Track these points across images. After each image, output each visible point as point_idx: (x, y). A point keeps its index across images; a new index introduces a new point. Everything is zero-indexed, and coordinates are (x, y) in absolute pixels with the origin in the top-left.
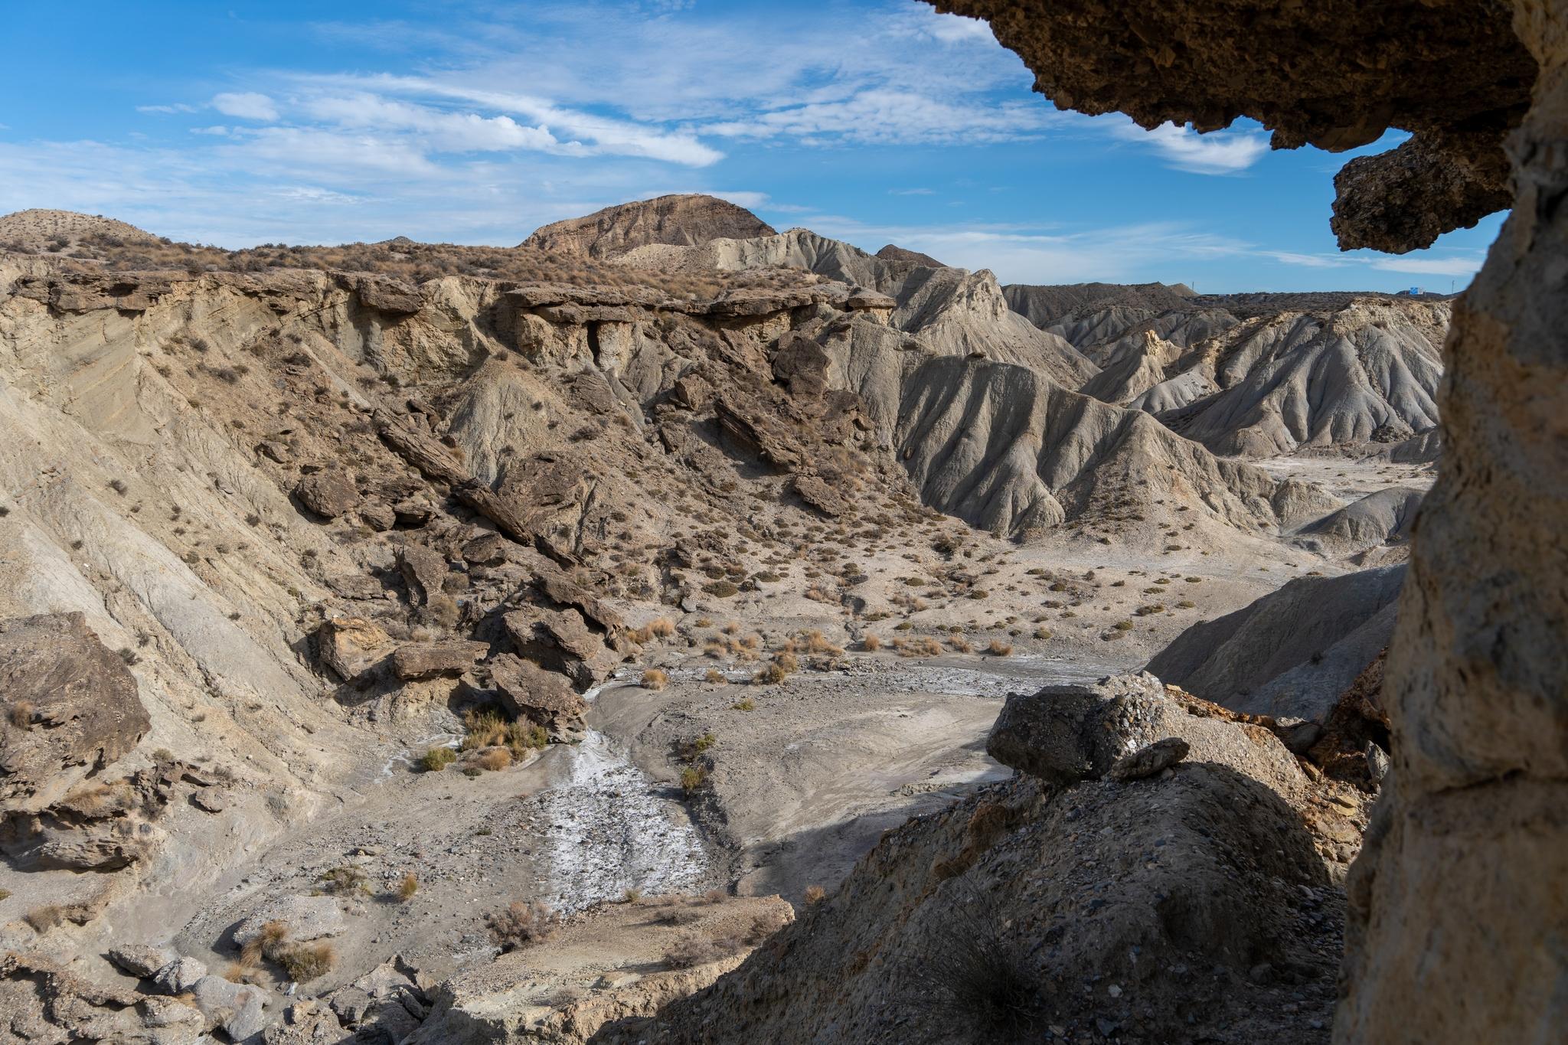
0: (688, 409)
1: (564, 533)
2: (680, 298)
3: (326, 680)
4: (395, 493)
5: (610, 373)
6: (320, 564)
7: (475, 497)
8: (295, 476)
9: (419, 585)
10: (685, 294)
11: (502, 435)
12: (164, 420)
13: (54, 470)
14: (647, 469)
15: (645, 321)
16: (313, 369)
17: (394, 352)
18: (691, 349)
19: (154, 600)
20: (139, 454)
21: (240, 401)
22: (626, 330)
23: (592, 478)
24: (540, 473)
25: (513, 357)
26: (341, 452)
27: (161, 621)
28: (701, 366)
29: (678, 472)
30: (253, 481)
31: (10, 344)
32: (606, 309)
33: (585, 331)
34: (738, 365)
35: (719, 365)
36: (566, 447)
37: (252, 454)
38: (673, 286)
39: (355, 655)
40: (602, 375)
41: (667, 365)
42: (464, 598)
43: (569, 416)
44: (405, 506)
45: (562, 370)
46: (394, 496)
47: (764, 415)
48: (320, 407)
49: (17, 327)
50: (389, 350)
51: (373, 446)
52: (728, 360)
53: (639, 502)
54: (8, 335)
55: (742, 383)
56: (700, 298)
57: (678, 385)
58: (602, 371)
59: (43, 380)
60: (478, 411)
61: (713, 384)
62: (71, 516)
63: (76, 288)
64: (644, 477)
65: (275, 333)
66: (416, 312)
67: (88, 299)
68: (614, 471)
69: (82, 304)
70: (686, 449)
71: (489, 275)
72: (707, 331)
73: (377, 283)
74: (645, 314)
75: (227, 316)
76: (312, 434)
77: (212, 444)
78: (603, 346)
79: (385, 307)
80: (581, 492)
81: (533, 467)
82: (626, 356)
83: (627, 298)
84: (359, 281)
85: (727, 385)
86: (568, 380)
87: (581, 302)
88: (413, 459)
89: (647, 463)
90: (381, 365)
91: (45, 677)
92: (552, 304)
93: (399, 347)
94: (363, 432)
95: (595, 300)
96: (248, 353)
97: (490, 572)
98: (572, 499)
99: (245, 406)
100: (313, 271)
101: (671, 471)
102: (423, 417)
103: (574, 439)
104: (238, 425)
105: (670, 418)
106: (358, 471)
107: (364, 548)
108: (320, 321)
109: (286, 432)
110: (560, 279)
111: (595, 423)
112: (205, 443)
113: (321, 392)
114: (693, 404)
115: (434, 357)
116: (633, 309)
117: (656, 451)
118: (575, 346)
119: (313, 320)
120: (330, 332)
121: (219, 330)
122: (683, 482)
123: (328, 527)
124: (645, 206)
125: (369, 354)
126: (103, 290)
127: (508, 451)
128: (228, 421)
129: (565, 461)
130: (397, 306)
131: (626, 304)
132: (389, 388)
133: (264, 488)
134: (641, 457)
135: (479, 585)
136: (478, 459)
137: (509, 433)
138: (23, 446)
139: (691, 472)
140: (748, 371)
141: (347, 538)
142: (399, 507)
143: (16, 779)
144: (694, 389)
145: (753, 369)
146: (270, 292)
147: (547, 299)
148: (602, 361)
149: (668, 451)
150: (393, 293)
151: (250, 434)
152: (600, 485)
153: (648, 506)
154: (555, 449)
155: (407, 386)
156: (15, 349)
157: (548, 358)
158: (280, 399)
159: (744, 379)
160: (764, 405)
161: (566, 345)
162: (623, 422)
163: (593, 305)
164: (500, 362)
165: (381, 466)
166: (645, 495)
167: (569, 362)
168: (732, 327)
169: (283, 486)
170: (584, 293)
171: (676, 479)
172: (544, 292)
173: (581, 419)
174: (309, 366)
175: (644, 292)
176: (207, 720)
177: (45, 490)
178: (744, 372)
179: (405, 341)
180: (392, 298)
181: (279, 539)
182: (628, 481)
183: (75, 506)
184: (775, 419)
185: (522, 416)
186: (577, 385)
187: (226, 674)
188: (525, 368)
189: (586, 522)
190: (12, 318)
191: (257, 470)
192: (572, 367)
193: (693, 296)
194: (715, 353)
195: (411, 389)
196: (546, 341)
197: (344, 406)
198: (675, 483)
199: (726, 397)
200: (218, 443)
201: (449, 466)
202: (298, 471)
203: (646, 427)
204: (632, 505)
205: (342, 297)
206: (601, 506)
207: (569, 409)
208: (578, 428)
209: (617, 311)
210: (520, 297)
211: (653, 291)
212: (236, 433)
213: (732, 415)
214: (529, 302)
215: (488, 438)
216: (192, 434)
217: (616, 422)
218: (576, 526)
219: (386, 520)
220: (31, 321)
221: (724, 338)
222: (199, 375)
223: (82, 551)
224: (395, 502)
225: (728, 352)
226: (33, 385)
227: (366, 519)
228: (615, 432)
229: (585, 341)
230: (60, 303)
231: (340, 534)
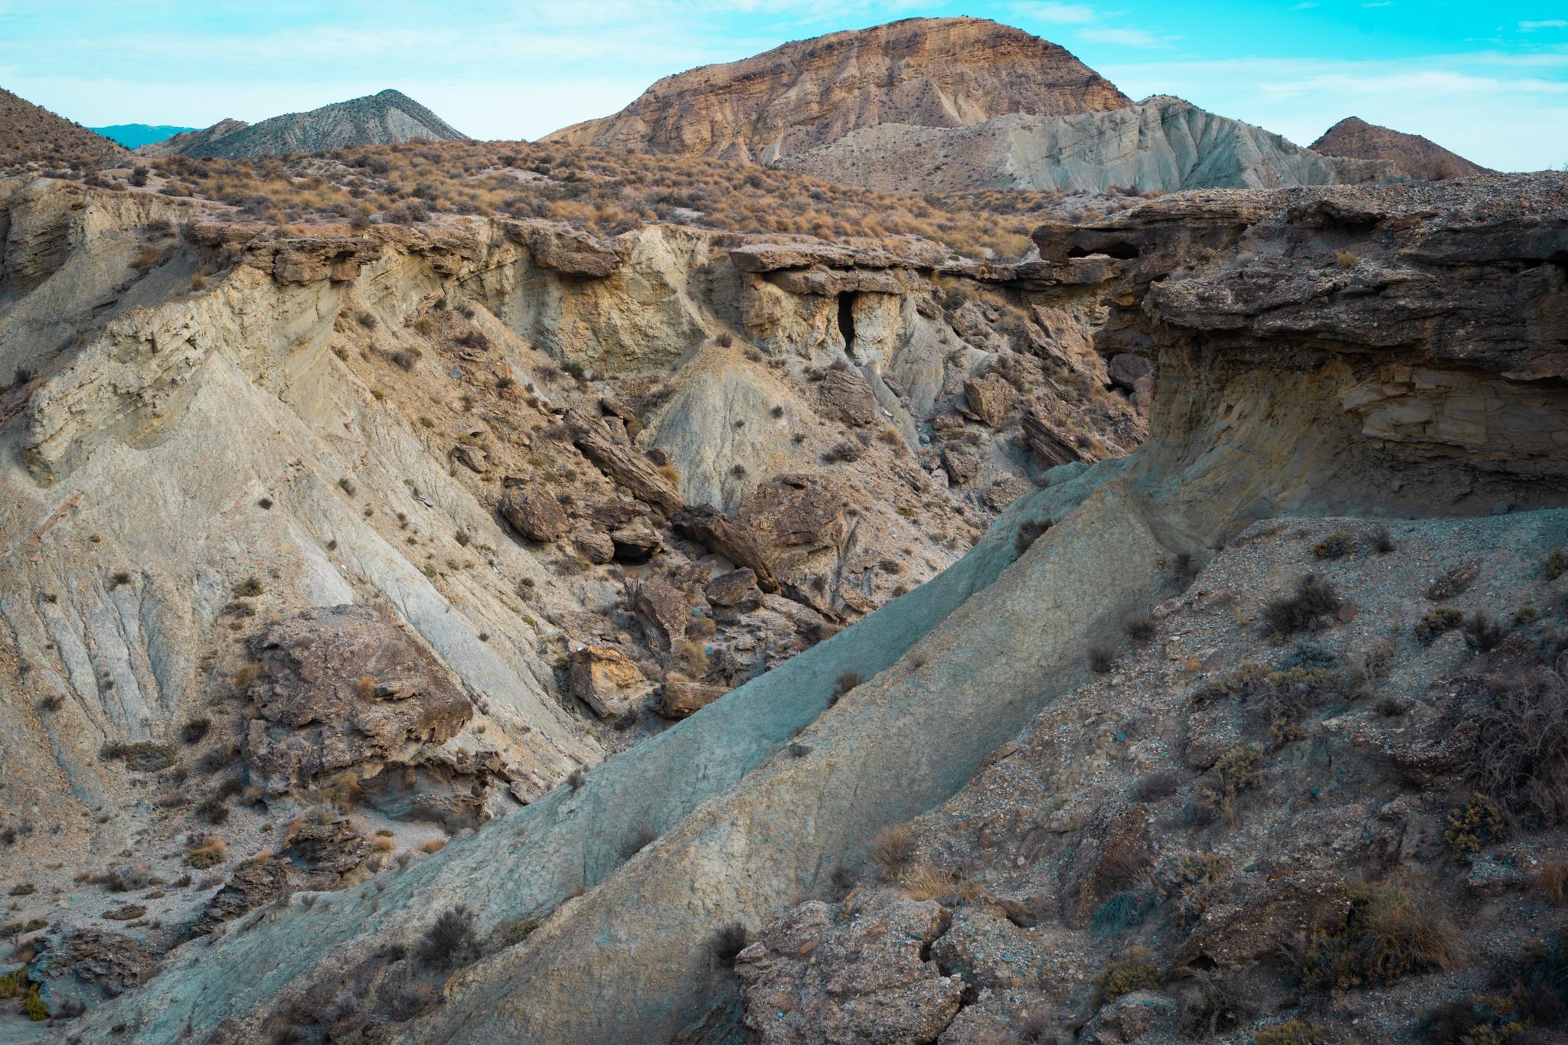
0: (981, 423)
1: (818, 584)
2: (969, 255)
3: (578, 716)
4: (609, 518)
5: (869, 368)
6: (539, 597)
7: (712, 527)
8: (496, 490)
9: (659, 626)
10: (977, 248)
11: (727, 450)
12: (352, 414)
13: (299, 463)
14: (927, 506)
15: (919, 292)
16: (491, 355)
17: (575, 333)
18: (986, 336)
19: (410, 610)
20: (352, 452)
21: (420, 393)
22: (893, 305)
23: (853, 513)
24: (786, 502)
25: (737, 344)
26: (535, 463)
27: (420, 631)
28: (1002, 362)
29: (968, 514)
30: (452, 493)
31: (238, 321)
32: (865, 275)
33: (836, 308)
34: (1059, 362)
35: (1029, 360)
36: (818, 470)
37: (444, 459)
38: (957, 236)
39: (610, 690)
40: (857, 370)
41: (953, 359)
42: (714, 646)
43: (819, 428)
44: (625, 534)
45: (806, 363)
46: (610, 522)
47: (1095, 437)
48: (504, 404)
49: (244, 301)
50: (568, 328)
51: (574, 459)
52: (1041, 353)
53: (916, 548)
54: (237, 310)
55: (1062, 388)
56: (1000, 258)
57: (969, 388)
58: (858, 365)
59: (263, 362)
60: (696, 415)
61: (1020, 389)
62: (320, 514)
63: (301, 257)
64: (924, 516)
65: (440, 305)
66: (608, 276)
67: (313, 269)
68: (881, 505)
69: (307, 275)
70: (981, 482)
71: (699, 221)
72: (1011, 308)
73: (559, 236)
74: (918, 280)
75: (391, 282)
76: (501, 439)
77: (404, 445)
78: (860, 329)
79: (568, 269)
80: (839, 531)
81: (776, 495)
82: (891, 342)
83: (895, 258)
84: (534, 232)
85: (1041, 391)
86: (815, 377)
87: (833, 265)
88: (623, 478)
89: (926, 498)
90: (557, 349)
91: (374, 659)
92: (794, 268)
93: (581, 325)
94: (560, 439)
95: (851, 262)
96: (412, 330)
97: (743, 619)
98: (828, 541)
99: (427, 400)
100: (473, 217)
101: (959, 511)
102: (620, 423)
103: (829, 459)
104: (427, 423)
105: (956, 436)
106: (559, 490)
107: (584, 583)
108: (482, 286)
109: (475, 435)
110: (799, 230)
111: (853, 438)
112: (397, 443)
113: (504, 384)
114: (991, 417)
115: (627, 339)
116: (902, 274)
117: (938, 481)
118: (823, 328)
119: (473, 285)
120: (493, 302)
121: (381, 299)
122: (976, 526)
123: (540, 555)
124: (864, 41)
125: (541, 333)
126: (327, 258)
127: (738, 472)
128: (415, 417)
129: (818, 488)
130: (583, 268)
131: (893, 266)
132: (573, 382)
133: (465, 502)
134: (916, 488)
135: (730, 632)
136: (696, 483)
137: (737, 448)
138: (269, 435)
139: (987, 515)
140: (1072, 371)
141: (565, 568)
142: (617, 534)
143: (375, 742)
144: (993, 396)
145: (1079, 367)
146: (435, 249)
147: (789, 262)
148: (857, 350)
149: (953, 482)
150: (578, 250)
151: (441, 435)
152: (863, 524)
153: (928, 555)
154: (801, 472)
155: (593, 379)
156: (242, 326)
157: (786, 345)
158: (460, 393)
159: (1067, 382)
160: (1094, 422)
161: (812, 327)
162: (889, 439)
163: (847, 268)
164: (721, 349)
165: (587, 484)
166: (925, 540)
167: (813, 352)
168: (1049, 302)
169: (485, 502)
170: (835, 251)
171: (967, 522)
172: (783, 249)
173: (835, 434)
174: (486, 349)
175: (916, 247)
176: (487, 732)
177: (292, 483)
178: (1066, 372)
179: (590, 316)
180: (578, 256)
181: (491, 563)
182: (902, 520)
183: (323, 503)
184: (1110, 443)
185: (755, 428)
186: (826, 384)
187: (490, 692)
188: (755, 359)
189: (845, 573)
190: (240, 291)
191: (454, 480)
192: (820, 361)
193: (989, 253)
194: (1022, 342)
195: (599, 385)
196: (784, 321)
197: (532, 403)
198: (966, 527)
199: (1039, 409)
200: (410, 444)
201: (664, 488)
202: (499, 483)
203: (921, 449)
204: (908, 552)
205: (511, 254)
206: (866, 551)
207: (818, 419)
208: (832, 445)
209: (881, 278)
210: (750, 258)
211: (928, 245)
212: (425, 433)
213: (1049, 434)
214: (764, 266)
215: (709, 454)
216: (382, 431)
217: (881, 439)
218: (830, 577)
219: (605, 550)
220: (257, 294)
221: (1037, 320)
222: (373, 358)
223: (336, 552)
224: (611, 529)
225: (1043, 341)
226: (255, 367)
227: (581, 547)
228: (881, 453)
229: (835, 320)
230: (286, 274)
231: (556, 563)
